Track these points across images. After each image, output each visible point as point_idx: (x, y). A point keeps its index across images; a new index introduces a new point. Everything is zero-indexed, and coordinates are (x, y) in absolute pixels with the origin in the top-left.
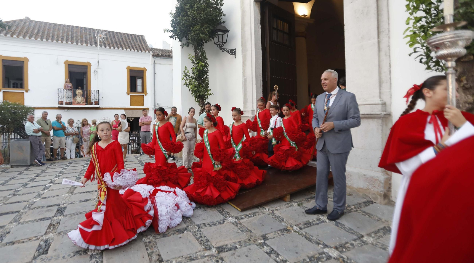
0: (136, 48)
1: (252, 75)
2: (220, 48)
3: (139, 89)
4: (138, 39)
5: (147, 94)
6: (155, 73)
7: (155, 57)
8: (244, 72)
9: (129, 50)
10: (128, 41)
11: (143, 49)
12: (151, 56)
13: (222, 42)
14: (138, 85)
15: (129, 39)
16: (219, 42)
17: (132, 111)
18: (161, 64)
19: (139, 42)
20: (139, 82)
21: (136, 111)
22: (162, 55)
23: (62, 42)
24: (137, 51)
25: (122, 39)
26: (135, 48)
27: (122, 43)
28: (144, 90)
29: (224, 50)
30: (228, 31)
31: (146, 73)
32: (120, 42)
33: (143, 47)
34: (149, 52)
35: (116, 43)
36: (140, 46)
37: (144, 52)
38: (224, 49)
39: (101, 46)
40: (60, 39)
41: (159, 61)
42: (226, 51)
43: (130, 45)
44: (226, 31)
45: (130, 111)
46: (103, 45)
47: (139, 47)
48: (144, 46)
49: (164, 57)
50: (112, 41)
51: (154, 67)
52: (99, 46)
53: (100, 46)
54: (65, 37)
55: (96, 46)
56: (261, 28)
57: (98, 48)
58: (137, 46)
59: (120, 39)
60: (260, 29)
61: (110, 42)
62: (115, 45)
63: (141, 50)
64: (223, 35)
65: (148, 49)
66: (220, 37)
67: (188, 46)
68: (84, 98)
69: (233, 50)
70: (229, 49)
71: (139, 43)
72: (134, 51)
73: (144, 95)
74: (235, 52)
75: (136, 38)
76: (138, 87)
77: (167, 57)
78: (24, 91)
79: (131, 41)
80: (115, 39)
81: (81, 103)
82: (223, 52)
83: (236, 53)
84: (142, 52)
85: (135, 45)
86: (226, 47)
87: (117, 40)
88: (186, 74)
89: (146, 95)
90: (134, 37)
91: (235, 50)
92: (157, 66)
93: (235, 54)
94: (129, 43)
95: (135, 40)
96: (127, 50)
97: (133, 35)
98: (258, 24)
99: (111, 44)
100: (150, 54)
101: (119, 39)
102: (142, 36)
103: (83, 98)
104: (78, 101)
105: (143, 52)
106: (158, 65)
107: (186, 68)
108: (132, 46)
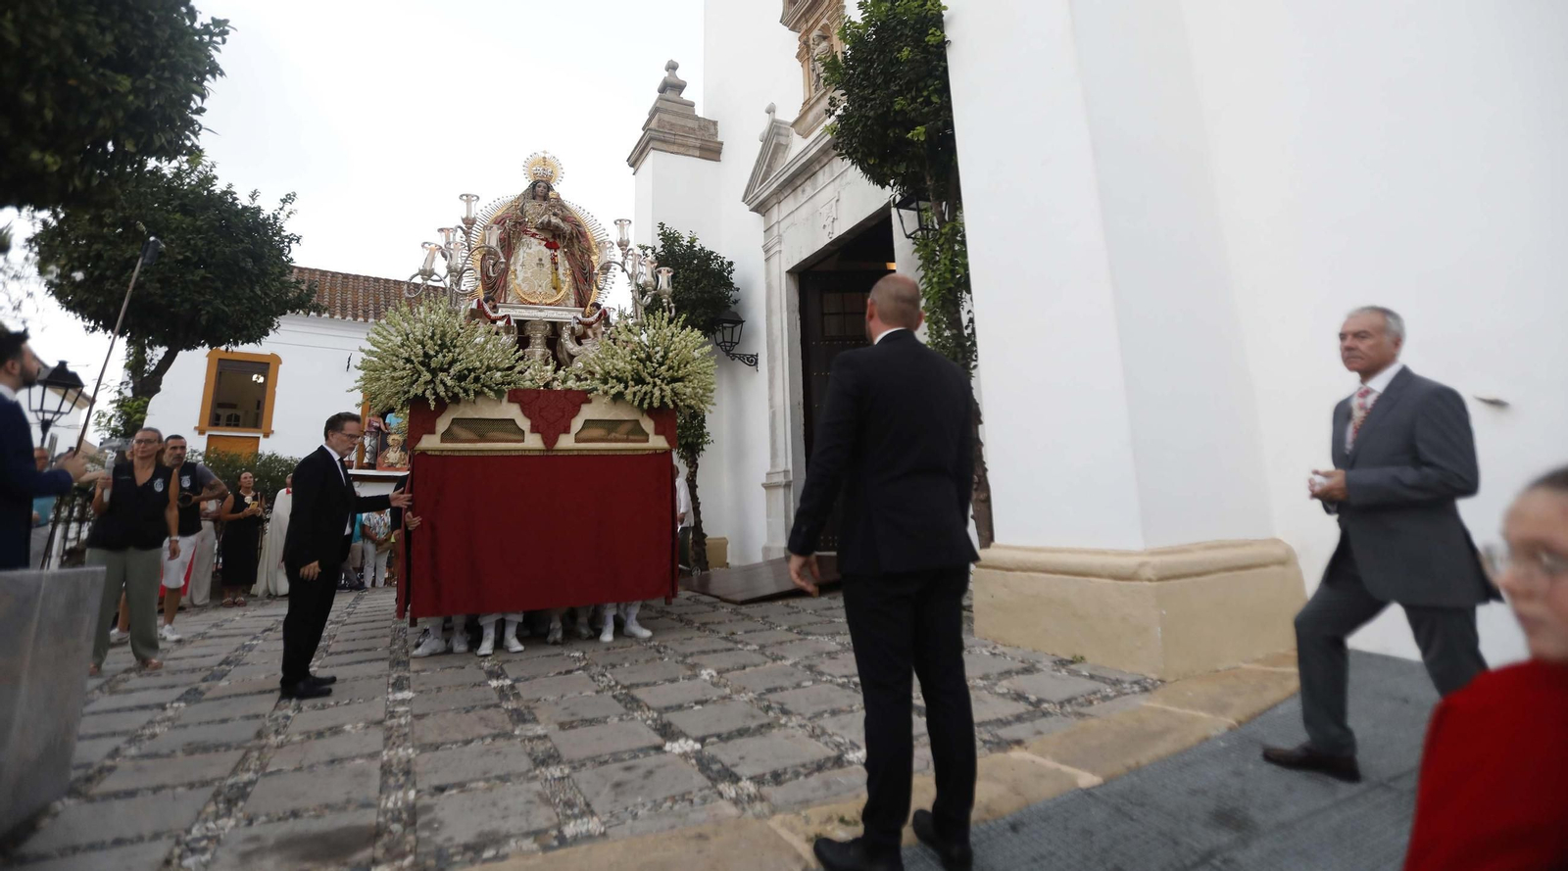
1: (784, 405)
2: (728, 353)
8: (771, 399)
13: (732, 342)
16: (724, 341)
29: (734, 357)
30: (742, 322)
38: (734, 355)
42: (739, 359)
44: (739, 322)
56: (801, 319)
60: (799, 323)
64: (733, 328)
66: (727, 333)
68: (406, 453)
69: (752, 356)
70: (745, 355)
74: (757, 360)
78: (261, 436)
81: (398, 466)
82: (734, 360)
83: (759, 361)
86: (737, 350)
91: (757, 355)
93: (756, 363)
98: (794, 312)
103: (403, 453)
104: (392, 461)
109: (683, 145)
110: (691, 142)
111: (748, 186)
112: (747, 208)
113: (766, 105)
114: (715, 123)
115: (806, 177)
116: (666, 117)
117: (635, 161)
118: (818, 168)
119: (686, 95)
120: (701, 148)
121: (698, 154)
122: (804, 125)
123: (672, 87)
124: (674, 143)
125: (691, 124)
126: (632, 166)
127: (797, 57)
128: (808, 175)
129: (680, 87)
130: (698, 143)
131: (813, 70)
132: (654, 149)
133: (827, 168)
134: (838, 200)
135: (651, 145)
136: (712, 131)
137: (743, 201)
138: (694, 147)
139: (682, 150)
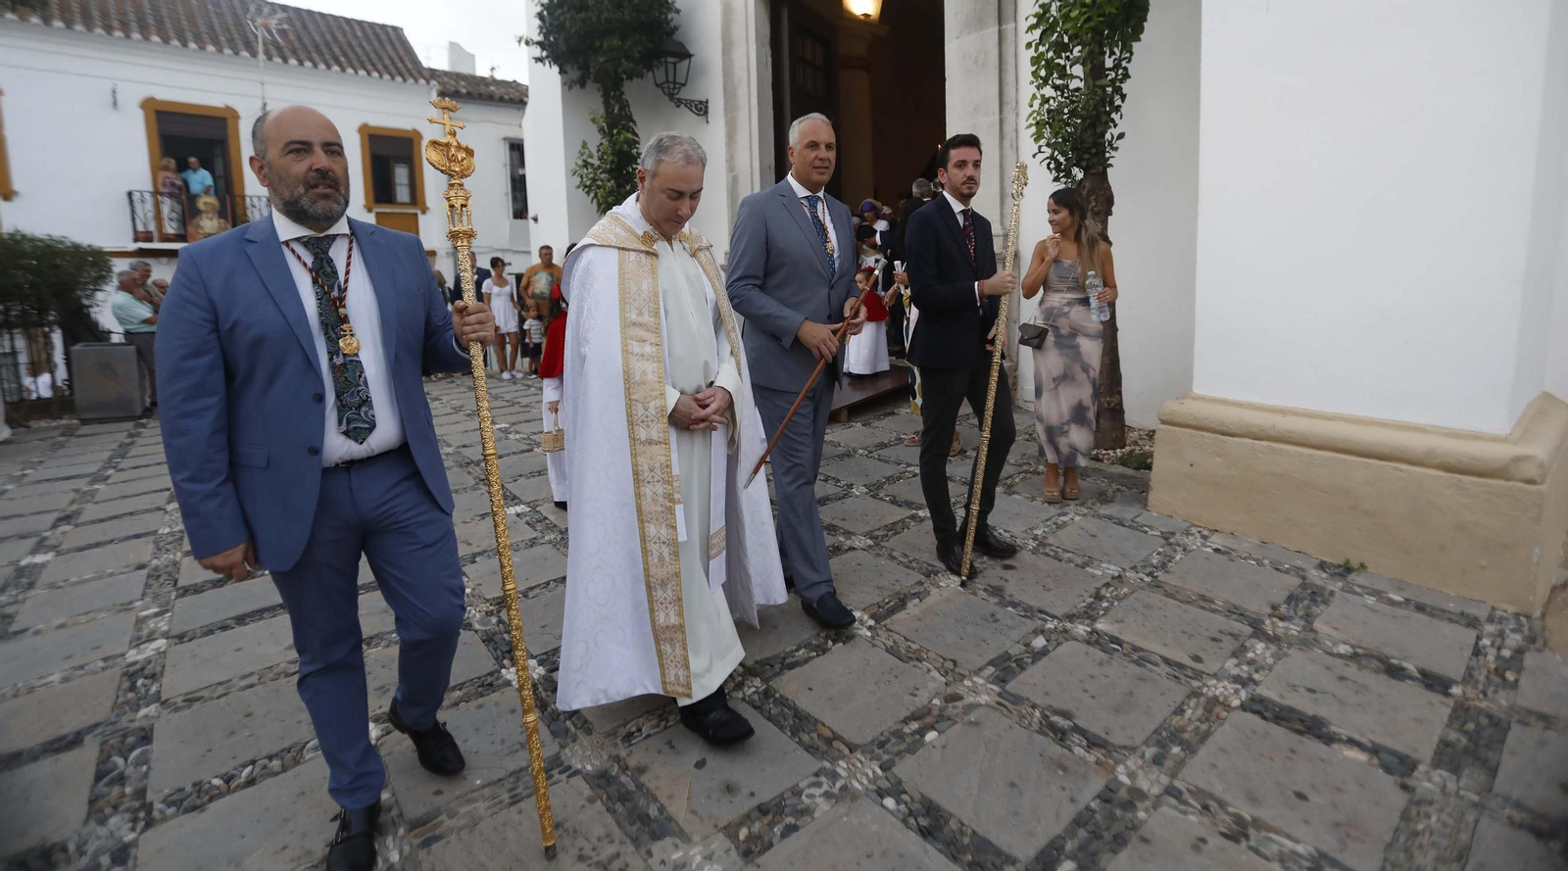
0: (385, 67)
1: (751, 167)
2: (671, 97)
3: (402, 193)
4: (383, 37)
5: (429, 209)
7: (447, 99)
8: (731, 160)
9: (365, 73)
10: (354, 43)
11: (408, 70)
12: (433, 94)
13: (675, 83)
14: (398, 181)
15: (355, 36)
16: (667, 81)
19: (389, 47)
20: (401, 174)
22: (469, 93)
23: (128, 37)
24: (389, 77)
25: (334, 36)
26: (380, 67)
27: (336, 50)
28: (416, 198)
29: (679, 103)
30: (689, 55)
31: (419, 146)
32: (328, 45)
33: (405, 65)
34: (428, 83)
35: (317, 48)
36: (396, 60)
37: (413, 81)
38: (679, 100)
40: (116, 24)
42: (686, 106)
43: (365, 58)
44: (686, 55)
46: (273, 52)
47: (393, 62)
48: (407, 62)
49: (474, 98)
50: (300, 39)
52: (261, 56)
53: (265, 57)
54: (132, 16)
55: (254, 54)
56: (773, 56)
57: (261, 64)
58: (387, 62)
59: (328, 37)
60: (770, 59)
61: (297, 45)
62: (315, 55)
63: (401, 75)
64: (675, 64)
65: (422, 72)
66: (671, 68)
67: (583, 85)
68: (227, 221)
69: (701, 102)
70: (692, 101)
71: (392, 53)
72: (381, 77)
73: (419, 213)
74: (706, 107)
75: (377, 35)
76: (398, 188)
77: (482, 99)
79: (365, 44)
80: (310, 33)
82: (678, 106)
83: (710, 110)
84: (405, 81)
85: (380, 59)
86: (685, 94)
87: (318, 39)
88: (584, 161)
90: (369, 31)
91: (707, 102)
93: (706, 113)
94: (358, 50)
95: (375, 43)
96: (356, 72)
97: (366, 25)
98: (764, 46)
99: (300, 52)
100: (432, 89)
101: (323, 36)
102: (395, 29)
103: (222, 221)
104: (207, 231)
105: (408, 82)
107: (585, 145)
108: (371, 61)
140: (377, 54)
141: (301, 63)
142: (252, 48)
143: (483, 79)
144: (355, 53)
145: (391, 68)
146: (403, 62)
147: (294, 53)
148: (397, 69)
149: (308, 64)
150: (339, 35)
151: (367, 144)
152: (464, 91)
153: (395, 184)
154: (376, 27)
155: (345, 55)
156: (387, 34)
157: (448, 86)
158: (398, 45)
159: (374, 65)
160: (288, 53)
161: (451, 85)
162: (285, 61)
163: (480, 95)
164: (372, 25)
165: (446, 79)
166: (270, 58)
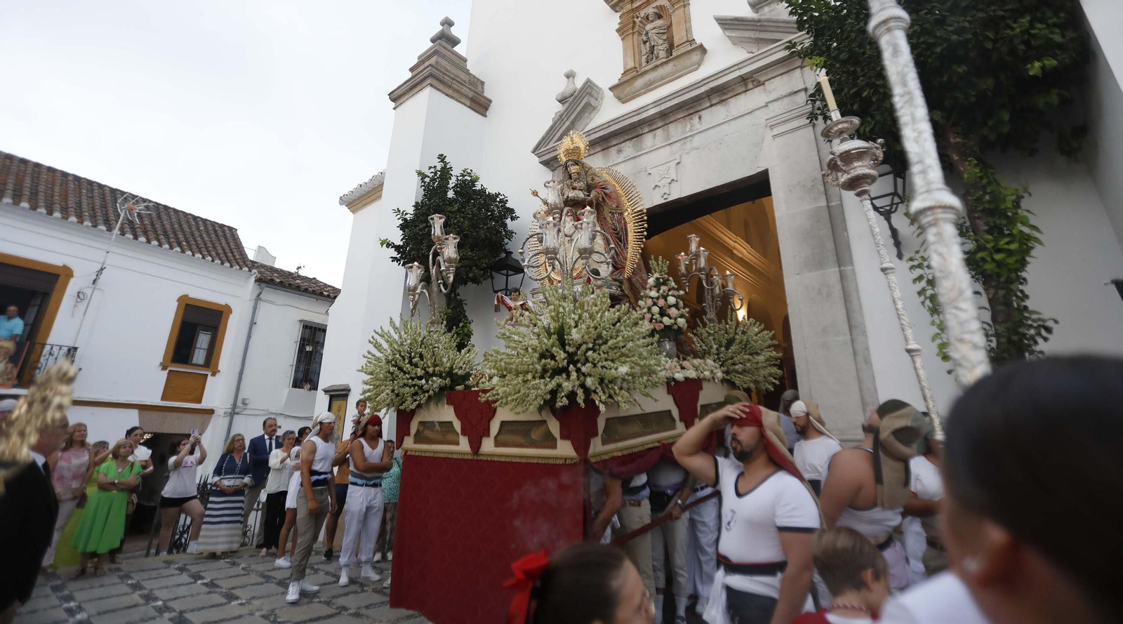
0: (218, 255)
3: (199, 356)
4: (220, 233)
5: (219, 371)
6: (253, 323)
7: (263, 285)
9: (201, 256)
10: (197, 234)
11: (235, 260)
12: (253, 279)
14: (198, 345)
15: (198, 228)
17: (161, 414)
18: (273, 303)
19: (223, 241)
20: (203, 340)
21: (175, 415)
22: (281, 282)
24: (220, 262)
25: (181, 226)
26: (213, 253)
27: (181, 236)
28: (211, 362)
31: (228, 318)
32: (175, 232)
33: (234, 256)
34: (250, 271)
35: (165, 233)
36: (228, 250)
37: (238, 267)
39: (123, 233)
41: (269, 294)
43: (203, 246)
44: (520, 270)
45: (154, 415)
46: (127, 229)
47: (225, 253)
48: (236, 254)
49: (285, 287)
50: (153, 225)
51: (255, 308)
52: (116, 231)
53: (119, 233)
55: (110, 229)
57: (114, 237)
58: (220, 251)
59: (176, 226)
61: (149, 227)
62: (162, 237)
63: (229, 262)
65: (247, 262)
68: (16, 366)
71: (224, 244)
72: (213, 261)
73: (210, 374)
75: (215, 231)
76: (197, 351)
77: (292, 289)
79: (204, 236)
80: (162, 222)
84: (231, 266)
85: (215, 248)
87: (168, 227)
89: (214, 374)
90: (210, 228)
92: (264, 308)
94: (199, 239)
95: (213, 236)
96: (193, 255)
97: (210, 223)
99: (150, 233)
100: (252, 275)
101: (172, 225)
102: (231, 229)
103: (11, 365)
105: (234, 268)
106: (265, 303)
108: (206, 248)
109: (458, 92)
110: (465, 90)
111: (543, 138)
112: (537, 159)
113: (566, 70)
114: (483, 83)
115: (627, 137)
116: (443, 62)
117: (397, 97)
118: (647, 130)
119: (458, 49)
120: (473, 100)
121: (468, 104)
122: (628, 90)
123: (445, 39)
124: (450, 87)
125: (463, 76)
126: (394, 100)
127: (618, 31)
128: (630, 137)
129: (455, 42)
130: (471, 94)
131: (645, 43)
132: (432, 85)
133: (659, 132)
134: (679, 163)
135: (429, 81)
136: (480, 89)
137: (533, 152)
138: (466, 96)
139: (455, 95)
140: (213, 244)
141: (149, 241)
142: (110, 225)
143: (290, 274)
144: (196, 241)
145: (222, 255)
146: (232, 253)
147: (145, 233)
148: (227, 257)
149: (155, 243)
150: (185, 226)
151: (182, 312)
152: (278, 280)
153: (195, 348)
154: (216, 225)
155: (187, 241)
156: (224, 232)
157: (265, 275)
158: (230, 240)
159: (208, 252)
160: (139, 232)
161: (268, 275)
162: (136, 237)
163: (290, 285)
164: (213, 224)
165: (263, 270)
166: (123, 234)
